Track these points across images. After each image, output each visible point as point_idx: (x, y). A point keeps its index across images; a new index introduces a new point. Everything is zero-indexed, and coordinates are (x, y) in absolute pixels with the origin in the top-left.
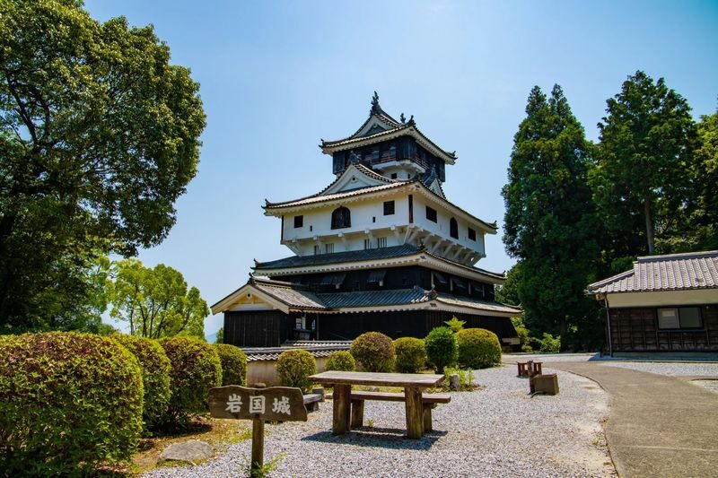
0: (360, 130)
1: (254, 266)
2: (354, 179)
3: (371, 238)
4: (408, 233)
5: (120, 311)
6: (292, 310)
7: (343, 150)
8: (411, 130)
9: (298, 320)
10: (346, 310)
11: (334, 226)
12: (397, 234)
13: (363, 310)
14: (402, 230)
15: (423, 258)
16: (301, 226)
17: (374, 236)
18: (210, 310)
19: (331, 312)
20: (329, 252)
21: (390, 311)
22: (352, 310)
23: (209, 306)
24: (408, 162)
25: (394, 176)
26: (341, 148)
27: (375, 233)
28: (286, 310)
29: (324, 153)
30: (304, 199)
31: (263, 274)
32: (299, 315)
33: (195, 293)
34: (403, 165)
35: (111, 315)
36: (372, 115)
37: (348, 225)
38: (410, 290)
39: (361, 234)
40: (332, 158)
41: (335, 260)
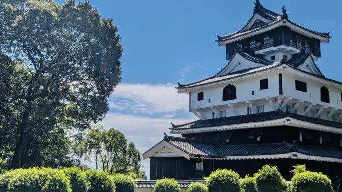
0: (246, 25)
1: (171, 128)
2: (240, 64)
3: (251, 105)
4: (279, 101)
5: (90, 157)
6: (192, 158)
7: (233, 42)
8: (285, 22)
9: (197, 164)
10: (232, 158)
11: (225, 98)
12: (270, 102)
13: (244, 158)
14: (275, 100)
15: (289, 120)
16: (202, 99)
17: (254, 104)
18: (142, 156)
19: (221, 159)
20: (223, 116)
21: (263, 159)
22: (236, 158)
23: (141, 154)
24: (283, 47)
25: (273, 58)
26: (231, 41)
27: (255, 102)
28: (187, 157)
29: (220, 45)
30: (203, 81)
31: (177, 133)
32: (199, 161)
33: (132, 146)
34: (279, 49)
35: (85, 160)
36: (255, 13)
37: (234, 97)
38: (280, 144)
39: (244, 103)
40: (226, 48)
41: (225, 123)
